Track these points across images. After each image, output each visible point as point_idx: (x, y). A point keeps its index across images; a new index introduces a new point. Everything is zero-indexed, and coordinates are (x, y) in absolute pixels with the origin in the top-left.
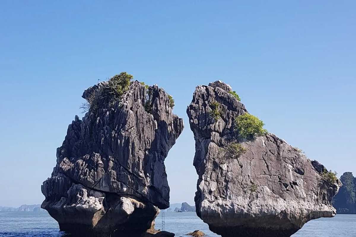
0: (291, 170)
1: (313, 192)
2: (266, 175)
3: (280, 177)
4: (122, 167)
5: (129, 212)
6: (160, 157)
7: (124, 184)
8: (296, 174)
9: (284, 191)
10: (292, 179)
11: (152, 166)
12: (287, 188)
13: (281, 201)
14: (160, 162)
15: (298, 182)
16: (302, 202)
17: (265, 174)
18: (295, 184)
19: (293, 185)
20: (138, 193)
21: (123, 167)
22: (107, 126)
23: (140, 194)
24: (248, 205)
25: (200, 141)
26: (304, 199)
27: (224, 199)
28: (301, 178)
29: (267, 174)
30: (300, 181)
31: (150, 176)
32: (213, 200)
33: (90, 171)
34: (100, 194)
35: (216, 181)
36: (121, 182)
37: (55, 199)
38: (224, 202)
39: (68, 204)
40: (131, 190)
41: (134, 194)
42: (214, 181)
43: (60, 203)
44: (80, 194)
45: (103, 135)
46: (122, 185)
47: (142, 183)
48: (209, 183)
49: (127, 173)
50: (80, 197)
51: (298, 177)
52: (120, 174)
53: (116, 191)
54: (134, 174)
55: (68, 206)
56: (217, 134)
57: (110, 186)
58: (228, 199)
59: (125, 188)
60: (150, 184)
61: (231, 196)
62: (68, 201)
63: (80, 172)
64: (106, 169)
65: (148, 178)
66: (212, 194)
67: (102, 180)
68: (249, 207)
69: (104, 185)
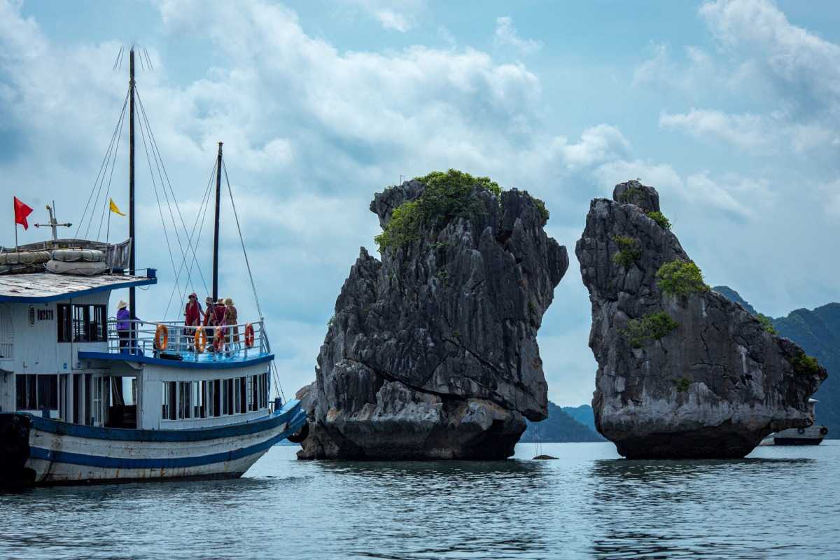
0: (744, 356)
3: (725, 368)
4: (467, 352)
5: (484, 427)
6: (529, 331)
7: (472, 382)
8: (752, 362)
9: (731, 389)
10: (746, 372)
11: (517, 349)
12: (737, 384)
13: (724, 406)
15: (753, 374)
16: (757, 406)
17: (704, 363)
18: (749, 377)
19: (746, 380)
20: (497, 395)
21: (470, 351)
23: (500, 396)
25: (601, 304)
26: (761, 402)
27: (637, 403)
28: (759, 367)
29: (706, 363)
31: (515, 366)
32: (621, 405)
33: (414, 359)
34: (433, 398)
35: (626, 375)
36: (468, 377)
37: (351, 406)
38: (638, 409)
39: (380, 415)
40: (485, 391)
41: (490, 397)
42: (622, 376)
43: (364, 413)
44: (400, 399)
45: (430, 295)
46: (469, 382)
47: (503, 379)
48: (614, 379)
49: (478, 361)
50: (401, 403)
51: (754, 368)
52: (466, 365)
53: (459, 392)
54: (488, 364)
55: (382, 419)
56: (627, 295)
57: (450, 385)
58: (644, 404)
59: (475, 387)
60: (516, 379)
61: (649, 398)
62: (379, 410)
63: (397, 360)
64: (441, 355)
65: (512, 370)
66: (619, 397)
67: (435, 374)
68: (676, 414)
69: (439, 382)
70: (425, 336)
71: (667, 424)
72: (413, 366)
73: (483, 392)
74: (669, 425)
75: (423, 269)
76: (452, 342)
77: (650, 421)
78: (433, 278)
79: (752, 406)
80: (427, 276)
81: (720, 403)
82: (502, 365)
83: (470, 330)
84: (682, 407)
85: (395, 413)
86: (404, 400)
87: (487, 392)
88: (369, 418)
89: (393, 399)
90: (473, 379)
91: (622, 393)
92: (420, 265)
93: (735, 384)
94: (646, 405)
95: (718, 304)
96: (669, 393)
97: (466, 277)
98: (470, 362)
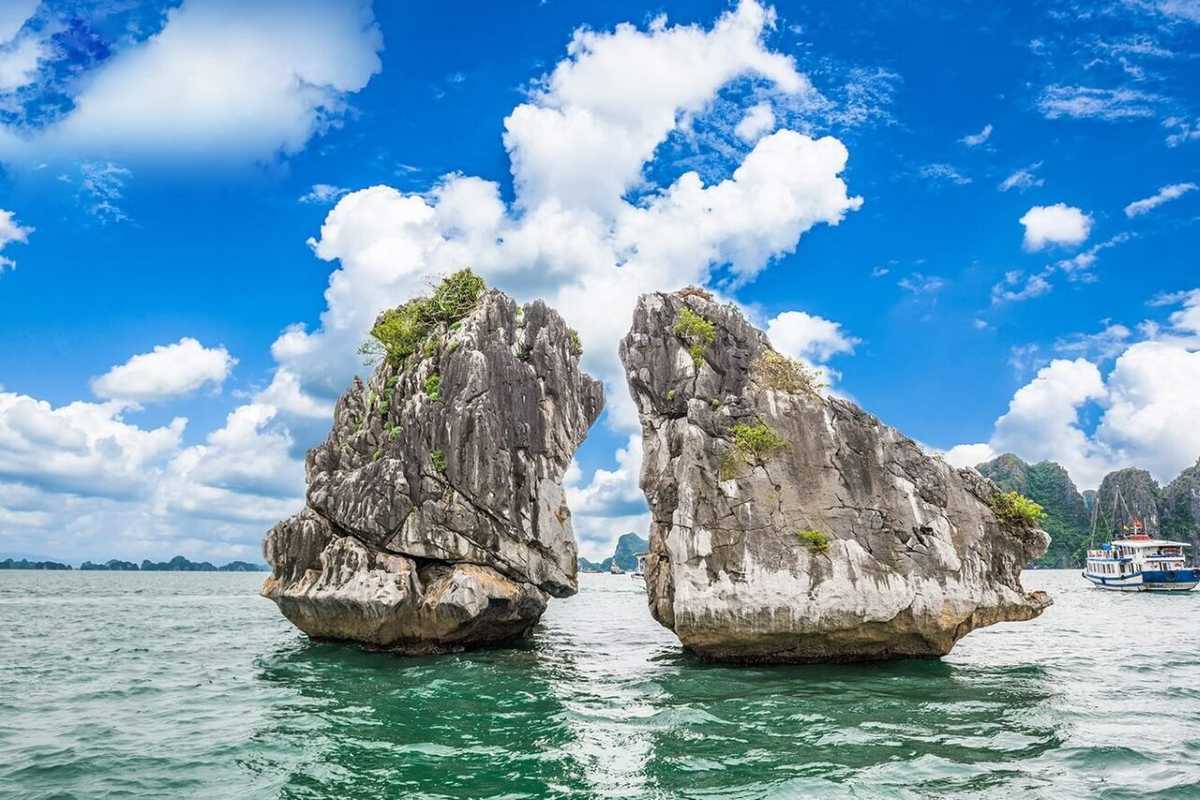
0: (911, 496)
1: (975, 552)
2: (846, 509)
3: (885, 515)
4: (456, 494)
5: (473, 611)
6: (552, 469)
7: (461, 538)
8: (926, 506)
9: (901, 552)
10: (919, 521)
11: (533, 492)
12: (909, 544)
13: (897, 582)
14: (554, 481)
15: (933, 525)
16: (950, 581)
17: (844, 506)
18: (927, 530)
19: (924, 536)
20: (499, 560)
21: (460, 492)
22: (422, 394)
23: (503, 561)
24: (810, 594)
25: (656, 425)
26: (956, 576)
27: (737, 576)
28: (942, 515)
29: (848, 507)
30: (940, 525)
31: (528, 515)
32: (707, 581)
33: (375, 502)
34: (402, 563)
35: (712, 526)
36: (454, 531)
37: (292, 572)
38: (739, 587)
39: (319, 590)
40: (482, 552)
41: (490, 562)
42: (705, 527)
43: (303, 584)
44: (349, 565)
45: (412, 415)
46: (456, 540)
47: (509, 535)
48: (693, 534)
49: (470, 507)
50: (349, 570)
51: (933, 515)
52: (452, 512)
53: (440, 554)
54: (487, 512)
55: (322, 595)
56: (702, 404)
57: (426, 543)
58: (748, 577)
59: (465, 547)
60: (530, 536)
61: (757, 567)
62: (322, 580)
63: (351, 504)
64: (416, 497)
65: (524, 522)
66: (703, 564)
67: (405, 526)
68: (812, 599)
69: (411, 539)
70: (397, 469)
71: (797, 617)
72: (371, 513)
73: (479, 554)
74: (802, 619)
75: (410, 384)
76: (434, 478)
77: (764, 612)
78: (421, 393)
79: (942, 583)
80: (414, 392)
81: (890, 577)
82: (506, 512)
83: (462, 460)
84: (822, 584)
85: (338, 584)
86: (355, 567)
87: (485, 554)
88: (307, 592)
89: (340, 562)
90: (462, 534)
91: (709, 557)
92: (408, 380)
93: (904, 542)
94: (753, 581)
95: (849, 414)
96: (793, 559)
97: (461, 386)
98: (458, 508)
